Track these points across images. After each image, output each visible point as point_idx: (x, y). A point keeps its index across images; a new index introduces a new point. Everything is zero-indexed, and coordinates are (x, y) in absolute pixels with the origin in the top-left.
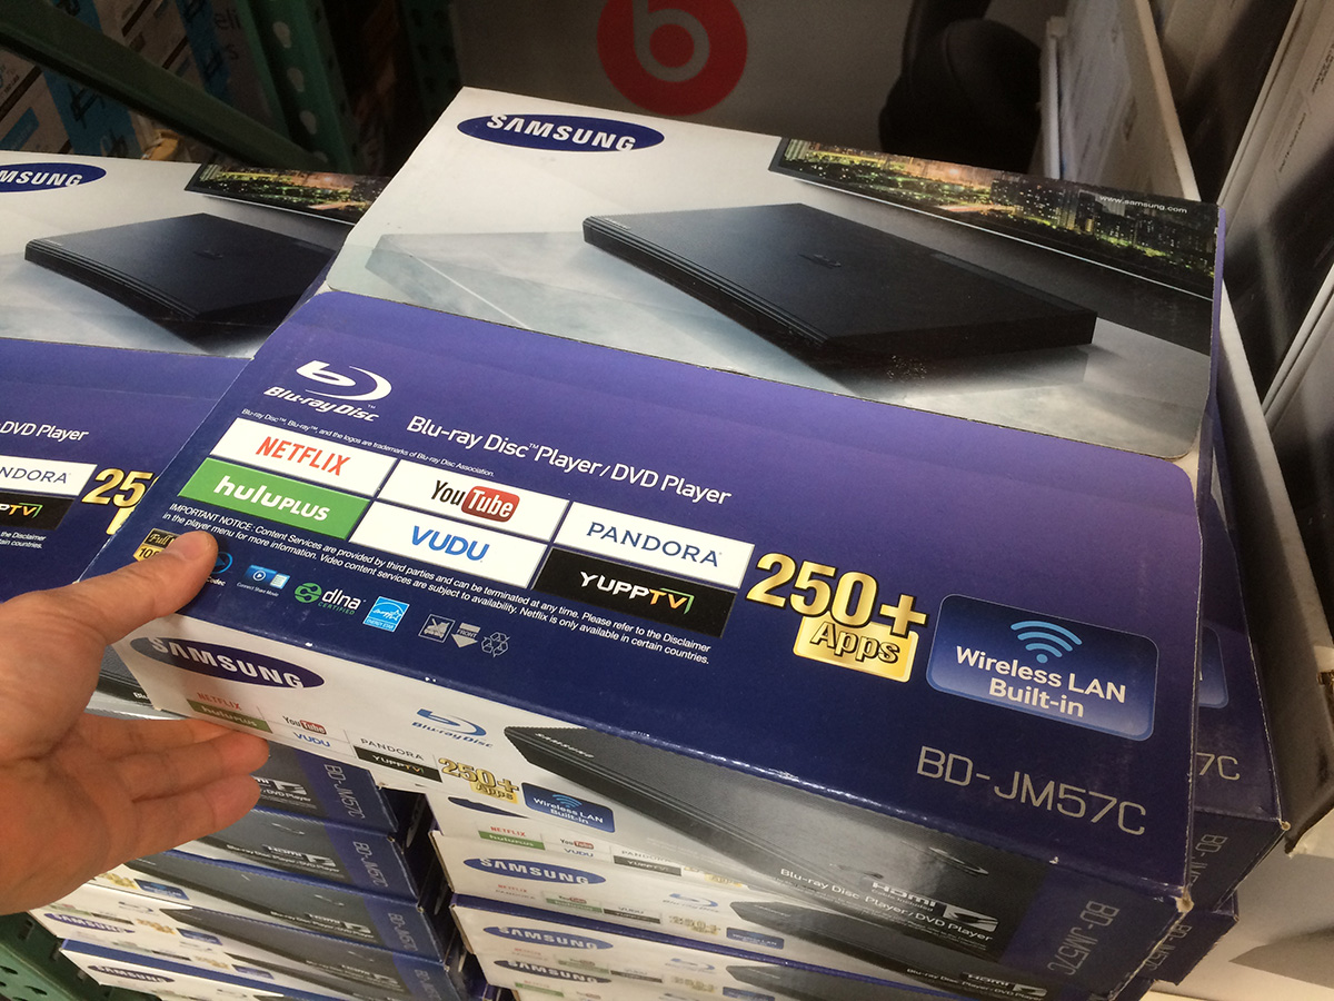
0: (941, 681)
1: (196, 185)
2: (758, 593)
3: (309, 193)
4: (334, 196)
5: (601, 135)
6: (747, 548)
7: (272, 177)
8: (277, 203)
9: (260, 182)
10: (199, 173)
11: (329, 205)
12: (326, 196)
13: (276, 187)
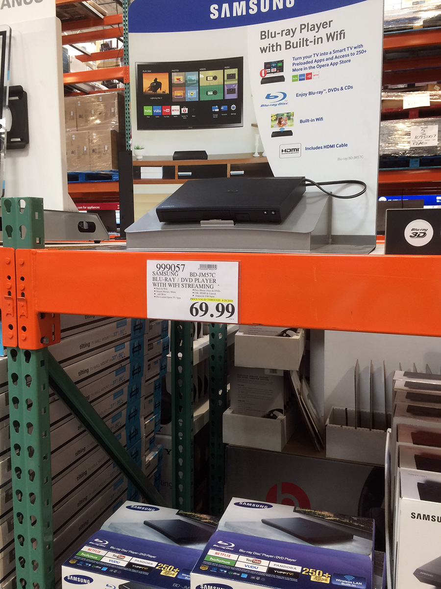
0: (334, 583)
1: (178, 514)
2: (304, 573)
3: (201, 518)
4: (206, 519)
5: (261, 506)
6: (301, 567)
7: (193, 514)
8: (195, 519)
9: (191, 514)
10: (178, 511)
11: (205, 521)
12: (204, 519)
13: (194, 516)
